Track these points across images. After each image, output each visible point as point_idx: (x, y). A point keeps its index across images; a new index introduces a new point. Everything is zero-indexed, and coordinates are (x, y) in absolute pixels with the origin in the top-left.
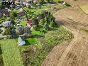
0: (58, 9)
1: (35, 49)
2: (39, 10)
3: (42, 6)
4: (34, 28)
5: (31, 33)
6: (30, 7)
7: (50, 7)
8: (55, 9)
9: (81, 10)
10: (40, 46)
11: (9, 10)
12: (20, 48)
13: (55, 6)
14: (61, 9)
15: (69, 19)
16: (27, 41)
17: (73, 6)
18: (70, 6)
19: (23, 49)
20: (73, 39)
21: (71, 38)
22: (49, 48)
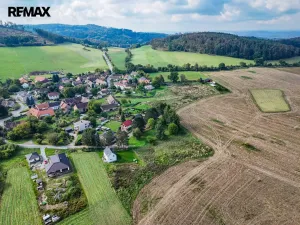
0: (196, 99)
1: (132, 168)
2: (148, 100)
3: (158, 92)
4: (134, 135)
5: (128, 144)
6: (129, 94)
7: (176, 94)
8: (187, 97)
9: (254, 101)
10: (143, 164)
11: (84, 100)
12: (107, 166)
13: (190, 92)
14: (201, 97)
15: (215, 121)
16: (119, 157)
17: (235, 92)
18: (227, 90)
19: (113, 167)
20: (211, 158)
21: (207, 156)
22: (159, 169)
